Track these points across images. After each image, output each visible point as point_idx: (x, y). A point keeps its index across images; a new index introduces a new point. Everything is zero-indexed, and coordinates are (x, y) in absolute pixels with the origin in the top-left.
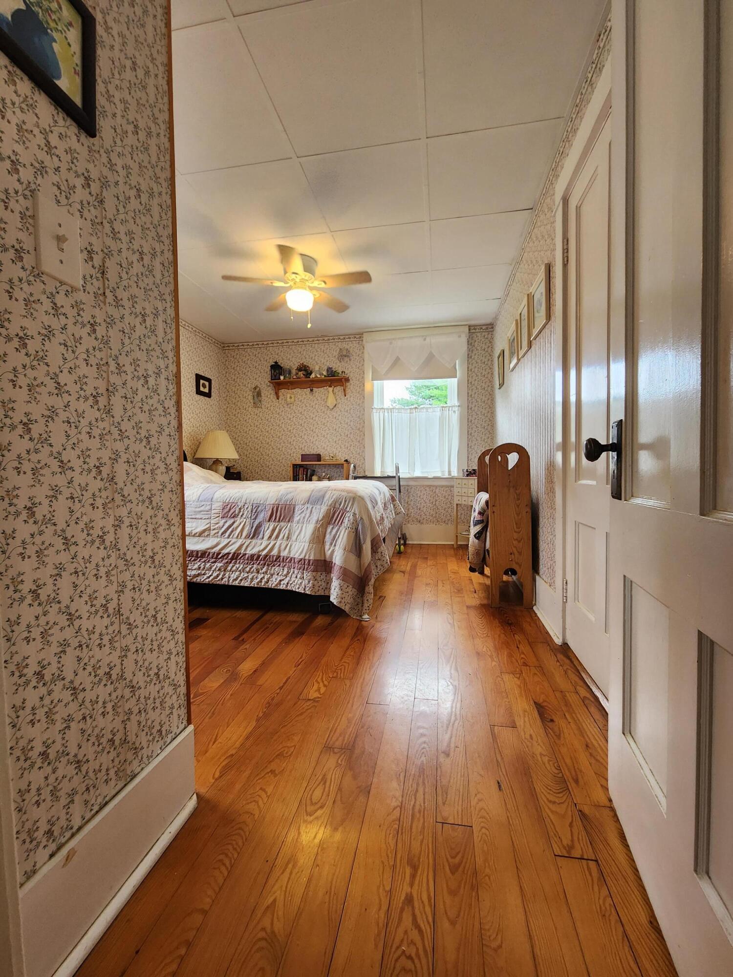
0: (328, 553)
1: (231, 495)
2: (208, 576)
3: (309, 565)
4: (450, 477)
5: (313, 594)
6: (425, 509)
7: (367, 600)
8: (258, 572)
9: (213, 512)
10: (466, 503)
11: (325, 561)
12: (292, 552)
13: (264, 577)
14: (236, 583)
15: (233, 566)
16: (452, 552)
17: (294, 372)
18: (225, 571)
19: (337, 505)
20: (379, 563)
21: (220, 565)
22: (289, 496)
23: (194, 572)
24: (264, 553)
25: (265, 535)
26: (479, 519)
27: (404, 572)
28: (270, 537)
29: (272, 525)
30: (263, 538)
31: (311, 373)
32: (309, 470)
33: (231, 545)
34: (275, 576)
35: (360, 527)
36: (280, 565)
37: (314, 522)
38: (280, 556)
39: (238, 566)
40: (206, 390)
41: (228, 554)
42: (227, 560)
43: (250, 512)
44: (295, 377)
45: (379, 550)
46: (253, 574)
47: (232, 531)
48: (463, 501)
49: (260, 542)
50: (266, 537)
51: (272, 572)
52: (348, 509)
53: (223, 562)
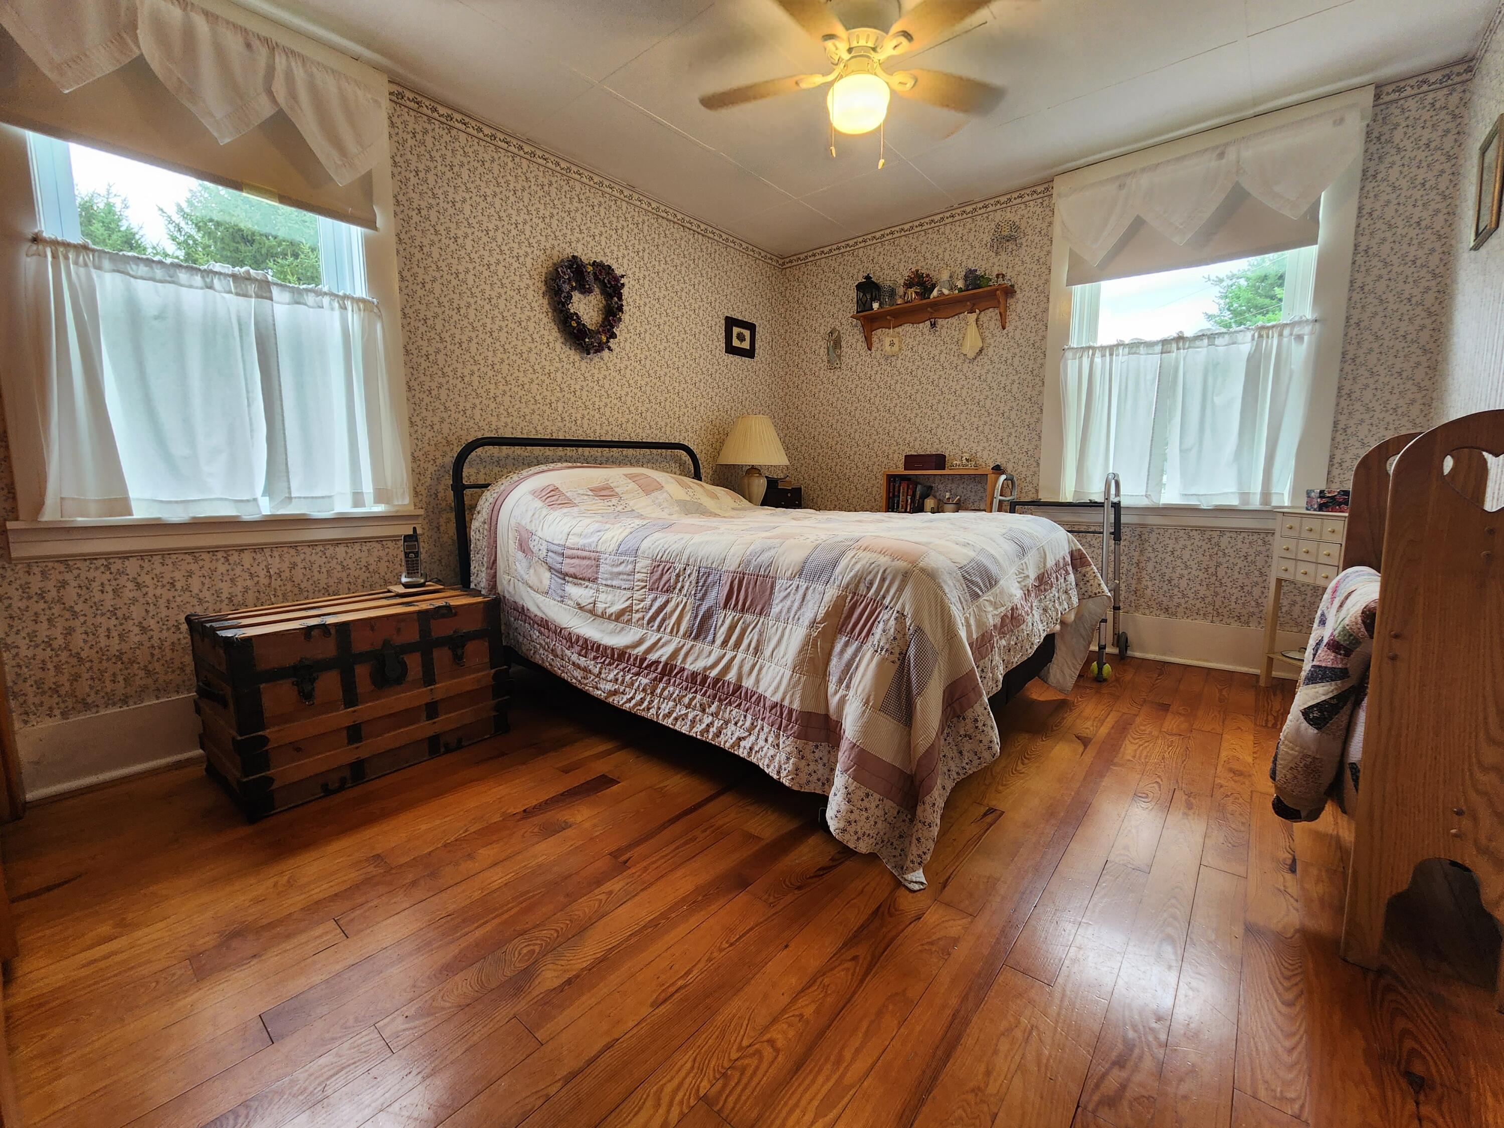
0: (834, 701)
1: (666, 546)
2: (629, 697)
3: (789, 720)
4: (1267, 508)
5: (796, 788)
6: (1183, 583)
7: (918, 840)
8: (703, 711)
9: (637, 576)
10: (1306, 579)
11: (827, 716)
12: (761, 683)
13: (712, 723)
14: (668, 722)
15: (664, 689)
16: (1249, 698)
17: (901, 291)
18: (652, 693)
19: (862, 589)
20: (967, 746)
21: (645, 681)
22: (765, 558)
23: (609, 687)
24: (714, 673)
25: (718, 635)
26: (1329, 665)
27: (1085, 741)
28: (725, 643)
29: (730, 616)
30: (713, 641)
31: (934, 286)
32: (919, 487)
33: (662, 646)
34: (731, 727)
35: (912, 652)
36: (740, 705)
37: (807, 623)
38: (740, 687)
39: (671, 689)
40: (746, 345)
41: (657, 662)
42: (655, 675)
43: (694, 582)
44: (899, 301)
45: (969, 714)
46: (695, 713)
47: (664, 620)
48: (1300, 573)
49: (707, 648)
50: (719, 642)
51: (727, 716)
52: (887, 602)
53: (650, 677)
